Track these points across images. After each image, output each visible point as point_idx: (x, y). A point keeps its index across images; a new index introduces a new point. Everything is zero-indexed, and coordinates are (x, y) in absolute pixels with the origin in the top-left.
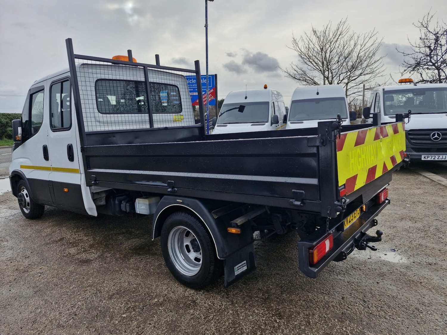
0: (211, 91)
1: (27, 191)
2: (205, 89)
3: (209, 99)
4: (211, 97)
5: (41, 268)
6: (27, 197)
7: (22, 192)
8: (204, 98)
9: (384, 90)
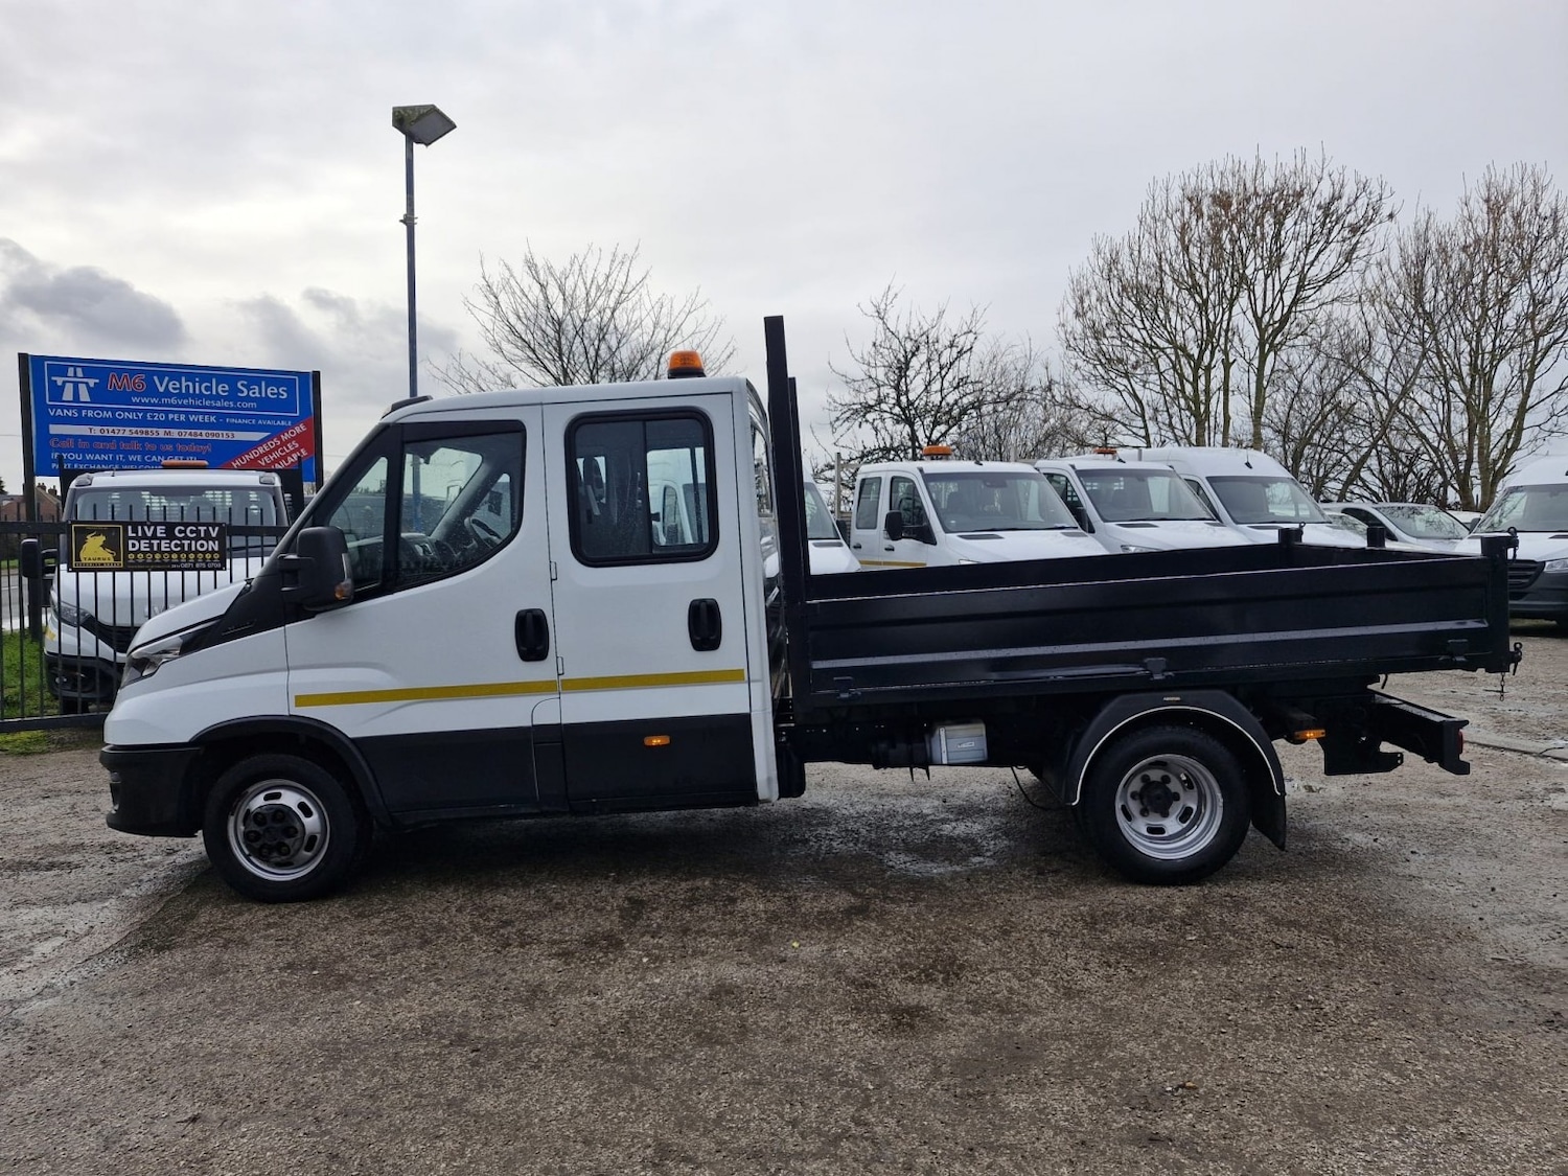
0: (298, 431)
1: (302, 795)
2: (269, 422)
3: (290, 460)
4: (298, 450)
5: (796, 945)
6: (308, 813)
7: (259, 802)
8: (266, 454)
9: (921, 470)
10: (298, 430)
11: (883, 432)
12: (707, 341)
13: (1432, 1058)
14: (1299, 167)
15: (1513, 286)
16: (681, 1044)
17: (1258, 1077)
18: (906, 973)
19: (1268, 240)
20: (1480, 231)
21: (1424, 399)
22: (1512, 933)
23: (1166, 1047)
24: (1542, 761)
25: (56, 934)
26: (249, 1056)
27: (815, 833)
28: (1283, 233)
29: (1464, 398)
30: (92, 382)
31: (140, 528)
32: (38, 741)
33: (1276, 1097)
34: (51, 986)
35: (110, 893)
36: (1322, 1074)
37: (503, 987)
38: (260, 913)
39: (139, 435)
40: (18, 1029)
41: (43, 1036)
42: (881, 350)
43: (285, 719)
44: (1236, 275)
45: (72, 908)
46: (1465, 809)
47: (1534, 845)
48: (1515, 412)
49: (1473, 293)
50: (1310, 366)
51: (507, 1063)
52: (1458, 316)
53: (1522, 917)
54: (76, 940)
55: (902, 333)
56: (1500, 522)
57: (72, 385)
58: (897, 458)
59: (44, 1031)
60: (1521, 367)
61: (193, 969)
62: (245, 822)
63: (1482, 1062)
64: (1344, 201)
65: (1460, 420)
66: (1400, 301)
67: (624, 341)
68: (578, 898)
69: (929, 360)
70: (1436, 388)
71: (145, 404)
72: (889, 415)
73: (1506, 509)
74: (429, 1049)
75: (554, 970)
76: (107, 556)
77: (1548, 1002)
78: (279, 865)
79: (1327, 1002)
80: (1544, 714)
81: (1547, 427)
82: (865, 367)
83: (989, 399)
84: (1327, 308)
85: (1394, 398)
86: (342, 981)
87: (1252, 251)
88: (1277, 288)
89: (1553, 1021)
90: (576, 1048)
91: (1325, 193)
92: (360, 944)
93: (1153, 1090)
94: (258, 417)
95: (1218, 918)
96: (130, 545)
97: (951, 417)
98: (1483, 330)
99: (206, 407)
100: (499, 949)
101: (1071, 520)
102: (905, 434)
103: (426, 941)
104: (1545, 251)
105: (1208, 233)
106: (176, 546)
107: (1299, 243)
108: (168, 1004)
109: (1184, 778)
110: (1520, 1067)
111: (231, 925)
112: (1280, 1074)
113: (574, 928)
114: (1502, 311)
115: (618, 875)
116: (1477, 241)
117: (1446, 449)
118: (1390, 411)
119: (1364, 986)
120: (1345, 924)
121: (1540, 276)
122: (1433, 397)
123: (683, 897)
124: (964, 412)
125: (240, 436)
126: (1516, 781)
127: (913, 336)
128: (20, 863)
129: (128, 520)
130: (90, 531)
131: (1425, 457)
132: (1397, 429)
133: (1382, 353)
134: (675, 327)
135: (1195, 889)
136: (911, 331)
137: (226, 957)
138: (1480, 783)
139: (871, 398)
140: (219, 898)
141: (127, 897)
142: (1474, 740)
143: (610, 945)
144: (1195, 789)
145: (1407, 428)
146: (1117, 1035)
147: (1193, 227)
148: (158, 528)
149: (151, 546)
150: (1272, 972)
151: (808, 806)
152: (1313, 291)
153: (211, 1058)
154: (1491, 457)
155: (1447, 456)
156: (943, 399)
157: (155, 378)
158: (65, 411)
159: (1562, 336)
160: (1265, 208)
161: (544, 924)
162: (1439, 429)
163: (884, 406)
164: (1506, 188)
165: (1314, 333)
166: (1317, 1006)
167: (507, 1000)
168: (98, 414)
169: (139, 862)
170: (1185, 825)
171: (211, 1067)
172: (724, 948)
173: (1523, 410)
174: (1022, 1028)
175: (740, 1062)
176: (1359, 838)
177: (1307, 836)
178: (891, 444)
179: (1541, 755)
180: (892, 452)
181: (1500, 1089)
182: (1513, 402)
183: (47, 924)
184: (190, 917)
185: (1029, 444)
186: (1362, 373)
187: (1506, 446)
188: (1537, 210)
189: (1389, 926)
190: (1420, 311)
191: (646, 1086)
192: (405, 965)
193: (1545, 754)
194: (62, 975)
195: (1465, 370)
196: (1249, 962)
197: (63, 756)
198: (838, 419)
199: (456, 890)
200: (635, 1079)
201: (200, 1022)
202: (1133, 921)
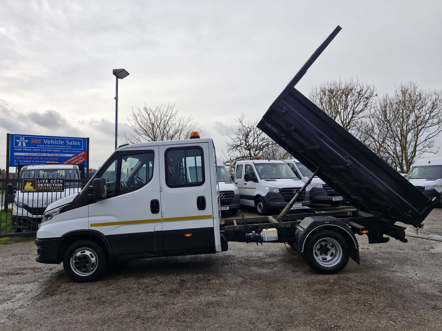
1: (91, 252)
2: (74, 151)
3: (80, 162)
4: (82, 159)
5: (228, 291)
6: (92, 257)
7: (79, 254)
8: (73, 160)
9: (254, 163)
10: (82, 153)
11: (242, 152)
12: (193, 129)
13: (403, 317)
14: (351, 82)
15: (410, 113)
16: (199, 317)
17: (356, 323)
18: (259, 298)
19: (344, 101)
20: (400, 99)
21: (389, 143)
22: (422, 285)
23: (331, 316)
24: (428, 240)
25: (22, 292)
26: (81, 322)
27: (230, 262)
28: (348, 99)
29: (399, 143)
30: (26, 141)
31: (41, 180)
32: (9, 240)
33: (362, 328)
34: (23, 305)
35: (35, 281)
36: (373, 322)
37: (149, 304)
38: (79, 285)
39: (39, 155)
40: (15, 317)
41: (22, 318)
42: (241, 131)
43: (88, 230)
44: (336, 110)
45: (25, 285)
46: (407, 253)
47: (427, 262)
48: (414, 146)
49: (400, 115)
50: (357, 134)
51: (152, 323)
52: (396, 121)
53: (425, 281)
54: (28, 293)
55: (247, 126)
56: (412, 176)
57: (21, 142)
58: (246, 159)
59: (22, 317)
60: (414, 134)
61: (62, 300)
62: (75, 260)
63: (416, 319)
64: (364, 91)
65: (399, 148)
66: (380, 117)
67: (171, 129)
68: (166, 280)
69: (254, 133)
70: (392, 140)
71: (41, 147)
72: (244, 148)
73: (413, 173)
74: (130, 320)
75: (162, 299)
76: (32, 188)
77: (433, 303)
78: (84, 272)
79: (374, 304)
80: (427, 228)
81: (423, 150)
82: (237, 135)
83: (270, 143)
84: (361, 119)
85: (381, 143)
86: (104, 303)
87: (340, 104)
88: (347, 114)
89: (434, 308)
90: (171, 319)
91: (358, 89)
92: (107, 293)
93: (328, 327)
94: (71, 150)
95: (343, 283)
96: (38, 185)
97: (260, 148)
98: (403, 125)
99: (57, 148)
100: (146, 294)
101: (295, 176)
102: (248, 153)
103: (126, 292)
104: (418, 104)
105: (328, 100)
106: (51, 185)
107: (352, 102)
108: (56, 309)
109: (331, 245)
110: (426, 319)
111: (70, 289)
112: (362, 322)
113: (167, 288)
114: (408, 120)
115: (177, 273)
116: (400, 101)
117: (396, 156)
118: (380, 146)
119: (383, 299)
120: (377, 284)
121: (417, 110)
122: (391, 142)
123: (195, 279)
124: (264, 147)
125: (66, 155)
126: (420, 246)
127: (249, 127)
128: (9, 273)
129: (38, 178)
130: (27, 181)
131: (390, 159)
132: (382, 151)
133: (377, 131)
134: (184, 125)
135: (336, 275)
136: (249, 126)
137: (71, 297)
138: (411, 247)
139: (239, 143)
140: (66, 281)
141: (40, 282)
142: (409, 235)
143: (177, 292)
144: (334, 247)
145: (385, 151)
146: (318, 313)
147: (324, 98)
148: (46, 180)
149: (44, 185)
150: (358, 296)
151: (228, 255)
152: (357, 115)
153: (70, 323)
154: (408, 159)
155: (396, 158)
156: (258, 143)
157: (44, 140)
158: (19, 149)
159: (425, 126)
160: (343, 93)
161: (158, 287)
162: (393, 151)
163: (242, 146)
164: (406, 87)
165: (358, 126)
166: (371, 305)
167: (150, 307)
168: (28, 150)
169: (42, 272)
170: (332, 257)
171: (71, 326)
172: (208, 293)
173: (416, 146)
174: (292, 312)
175: (216, 322)
176: (379, 261)
177: (365, 261)
178: (244, 156)
179: (427, 239)
180: (245, 158)
181: (421, 325)
182: (413, 144)
183: (19, 289)
184: (59, 287)
185: (282, 155)
186: (371, 136)
187: (412, 155)
188: (415, 93)
189: (389, 284)
190: (386, 119)
191: (191, 328)
192: (121, 298)
193: (428, 238)
194: (25, 302)
195: (399, 135)
196: (352, 294)
197: (17, 244)
198: (230, 149)
199: (132, 278)
200: (188, 327)
201: (66, 314)
202: (319, 284)
